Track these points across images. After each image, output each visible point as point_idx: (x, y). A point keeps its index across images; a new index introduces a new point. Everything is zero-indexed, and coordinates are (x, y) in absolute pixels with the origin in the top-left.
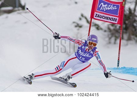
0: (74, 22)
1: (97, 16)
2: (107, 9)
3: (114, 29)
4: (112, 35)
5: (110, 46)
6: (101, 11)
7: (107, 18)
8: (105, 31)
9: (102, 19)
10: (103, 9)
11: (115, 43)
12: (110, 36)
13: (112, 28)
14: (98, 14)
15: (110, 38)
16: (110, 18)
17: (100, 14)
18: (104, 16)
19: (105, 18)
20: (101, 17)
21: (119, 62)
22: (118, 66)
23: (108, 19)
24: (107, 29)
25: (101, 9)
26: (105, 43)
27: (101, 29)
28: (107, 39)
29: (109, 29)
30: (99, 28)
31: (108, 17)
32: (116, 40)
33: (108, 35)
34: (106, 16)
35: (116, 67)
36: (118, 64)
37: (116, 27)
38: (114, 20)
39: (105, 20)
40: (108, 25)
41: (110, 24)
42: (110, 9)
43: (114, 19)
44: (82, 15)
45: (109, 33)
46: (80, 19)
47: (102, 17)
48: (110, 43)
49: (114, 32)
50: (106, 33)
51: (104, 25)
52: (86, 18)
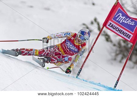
0: (84, 24)
1: (110, 25)
2: (123, 21)
3: (125, 47)
4: (121, 51)
5: (114, 62)
6: (117, 21)
7: (120, 31)
8: (114, 45)
9: (114, 30)
10: (119, 20)
11: (120, 62)
12: (118, 52)
13: (123, 44)
14: (112, 23)
15: (117, 55)
16: (123, 32)
17: (114, 24)
18: (118, 28)
19: (119, 31)
20: (114, 28)
21: (117, 83)
22: (115, 87)
23: (122, 33)
24: (116, 44)
25: (117, 20)
26: (109, 57)
27: (111, 41)
28: (114, 54)
29: (119, 44)
30: (109, 40)
31: (122, 31)
32: (122, 58)
33: (116, 51)
34: (120, 28)
35: (113, 87)
36: (116, 84)
37: (128, 44)
38: (128, 36)
39: (118, 33)
40: (120, 40)
41: (123, 40)
42: (127, 22)
43: (128, 34)
44: (95, 20)
45: (118, 49)
46: (92, 23)
47: (116, 28)
48: (115, 59)
49: (124, 49)
50: (115, 48)
51: (115, 38)
52: (98, 24)
